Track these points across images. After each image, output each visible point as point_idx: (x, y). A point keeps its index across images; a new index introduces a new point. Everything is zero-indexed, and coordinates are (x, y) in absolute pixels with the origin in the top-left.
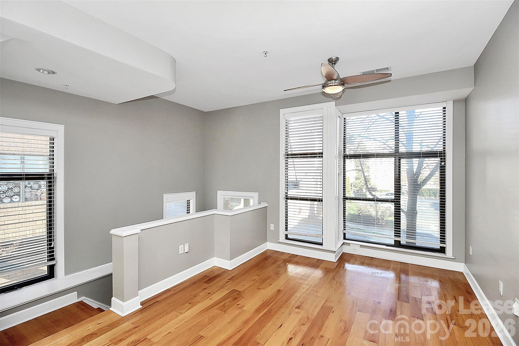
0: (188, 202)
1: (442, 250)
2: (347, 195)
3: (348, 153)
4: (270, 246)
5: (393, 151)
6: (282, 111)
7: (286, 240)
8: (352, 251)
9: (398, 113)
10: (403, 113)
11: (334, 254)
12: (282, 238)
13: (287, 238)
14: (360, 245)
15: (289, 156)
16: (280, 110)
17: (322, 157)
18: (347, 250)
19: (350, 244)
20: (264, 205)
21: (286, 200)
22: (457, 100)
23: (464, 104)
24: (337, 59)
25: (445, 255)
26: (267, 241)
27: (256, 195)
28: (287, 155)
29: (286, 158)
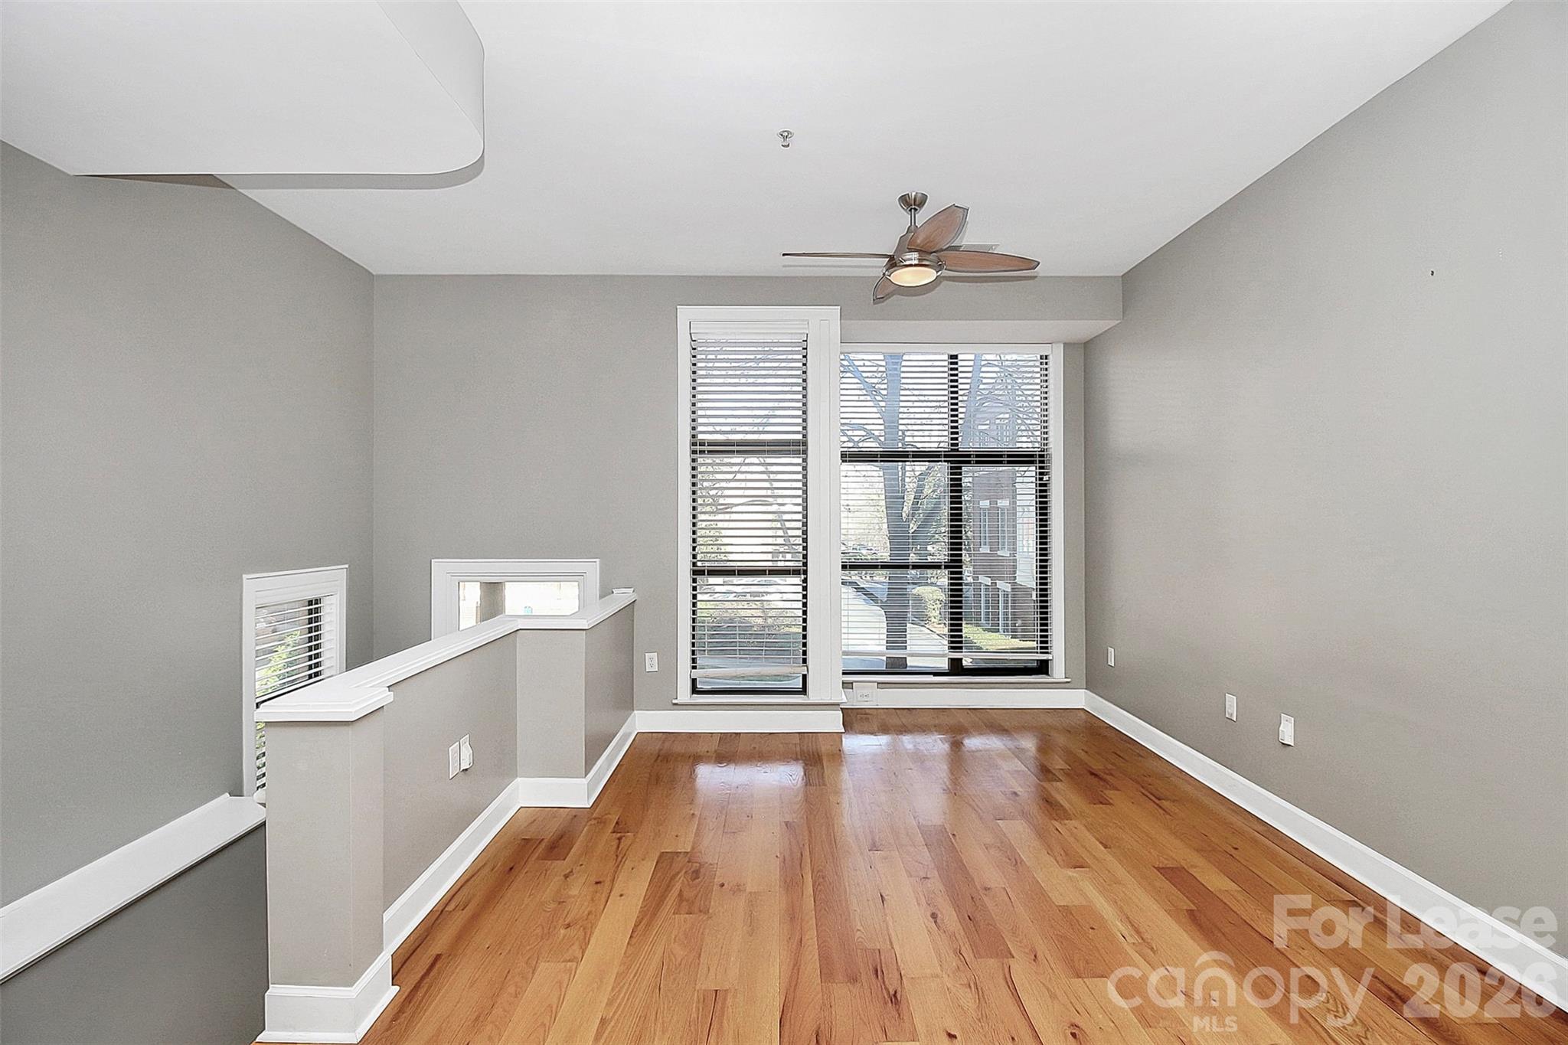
0: (313, 607)
1: (1043, 668)
4: (647, 721)
5: (945, 446)
6: (683, 313)
7: (694, 695)
8: (860, 701)
9: (956, 357)
10: (966, 358)
12: (684, 694)
13: (695, 690)
14: (878, 683)
15: (702, 446)
16: (678, 307)
17: (804, 452)
18: (853, 698)
19: (852, 683)
20: (623, 597)
21: (695, 577)
22: (1074, 344)
23: (1082, 351)
24: (924, 198)
25: (1047, 677)
26: (633, 706)
27: (592, 568)
28: (694, 444)
29: (694, 452)
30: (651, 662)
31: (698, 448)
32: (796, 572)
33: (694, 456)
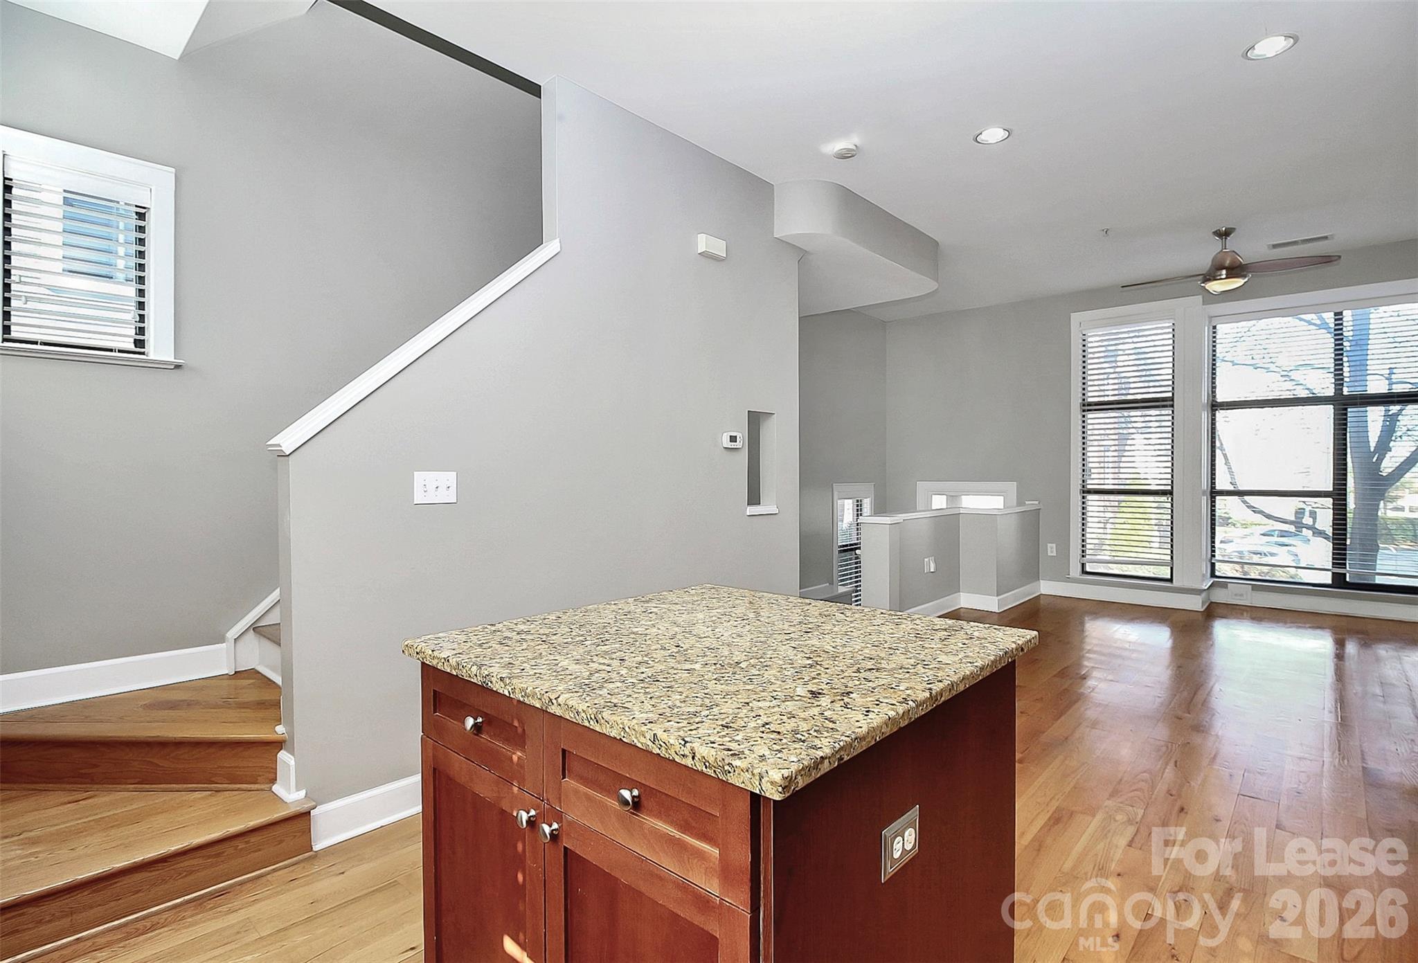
0: (858, 503)
2: (1218, 487)
3: (1220, 399)
4: (1047, 587)
6: (1076, 318)
7: (1083, 575)
8: (1232, 598)
9: (1340, 315)
11: (1198, 596)
12: (1075, 571)
13: (1084, 572)
14: (1253, 586)
15: (1088, 407)
16: (1071, 314)
17: (1172, 406)
18: (1220, 596)
19: (1227, 584)
20: (1031, 504)
21: (1084, 495)
26: (1039, 577)
27: (1012, 487)
28: (1084, 405)
29: (1084, 411)
30: (1052, 549)
31: (1086, 408)
32: (1164, 493)
33: (1084, 413)
